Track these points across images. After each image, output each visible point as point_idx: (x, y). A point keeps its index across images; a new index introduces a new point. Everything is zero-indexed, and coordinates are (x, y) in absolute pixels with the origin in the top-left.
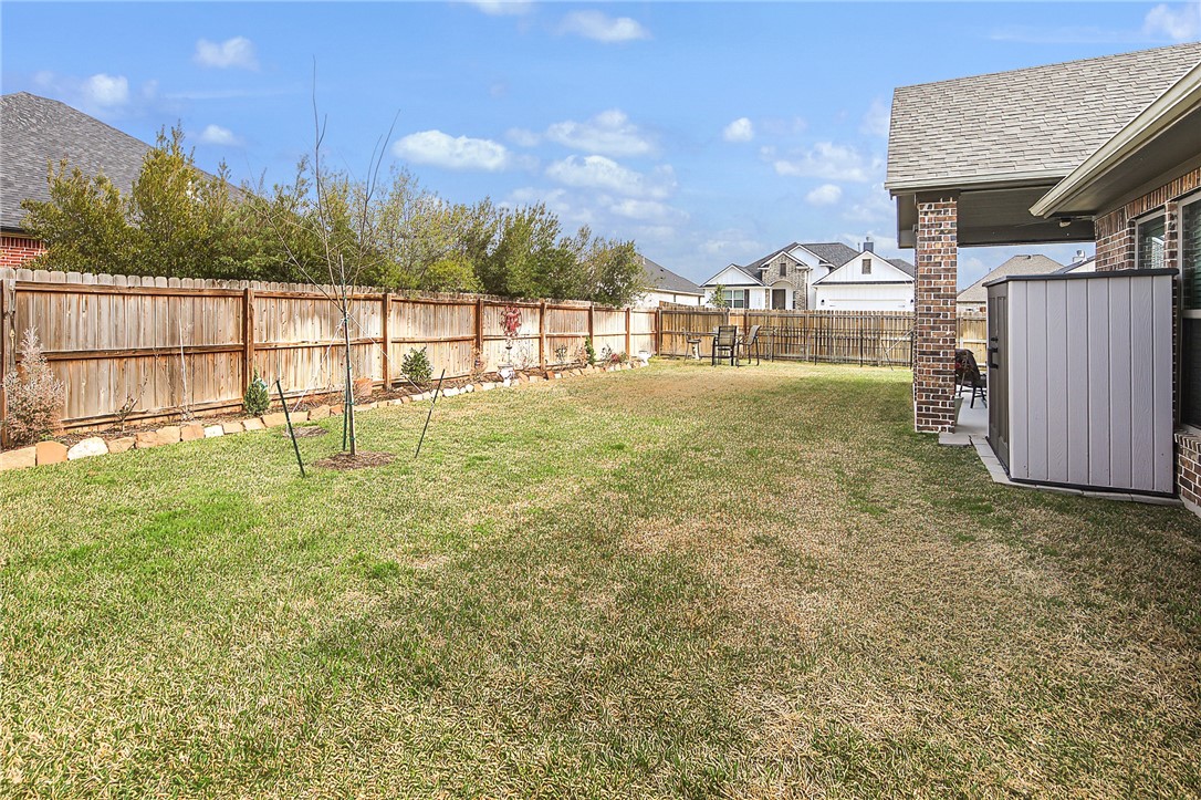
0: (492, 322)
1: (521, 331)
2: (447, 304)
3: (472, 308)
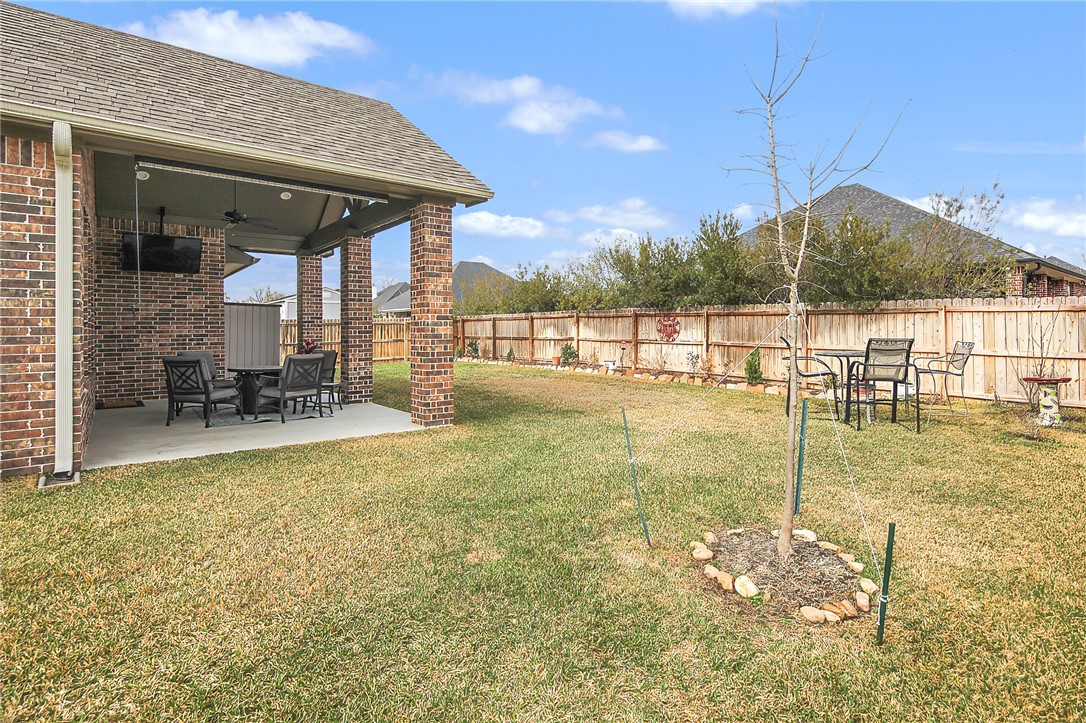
0: (649, 329)
1: (682, 337)
2: (613, 317)
3: (631, 320)
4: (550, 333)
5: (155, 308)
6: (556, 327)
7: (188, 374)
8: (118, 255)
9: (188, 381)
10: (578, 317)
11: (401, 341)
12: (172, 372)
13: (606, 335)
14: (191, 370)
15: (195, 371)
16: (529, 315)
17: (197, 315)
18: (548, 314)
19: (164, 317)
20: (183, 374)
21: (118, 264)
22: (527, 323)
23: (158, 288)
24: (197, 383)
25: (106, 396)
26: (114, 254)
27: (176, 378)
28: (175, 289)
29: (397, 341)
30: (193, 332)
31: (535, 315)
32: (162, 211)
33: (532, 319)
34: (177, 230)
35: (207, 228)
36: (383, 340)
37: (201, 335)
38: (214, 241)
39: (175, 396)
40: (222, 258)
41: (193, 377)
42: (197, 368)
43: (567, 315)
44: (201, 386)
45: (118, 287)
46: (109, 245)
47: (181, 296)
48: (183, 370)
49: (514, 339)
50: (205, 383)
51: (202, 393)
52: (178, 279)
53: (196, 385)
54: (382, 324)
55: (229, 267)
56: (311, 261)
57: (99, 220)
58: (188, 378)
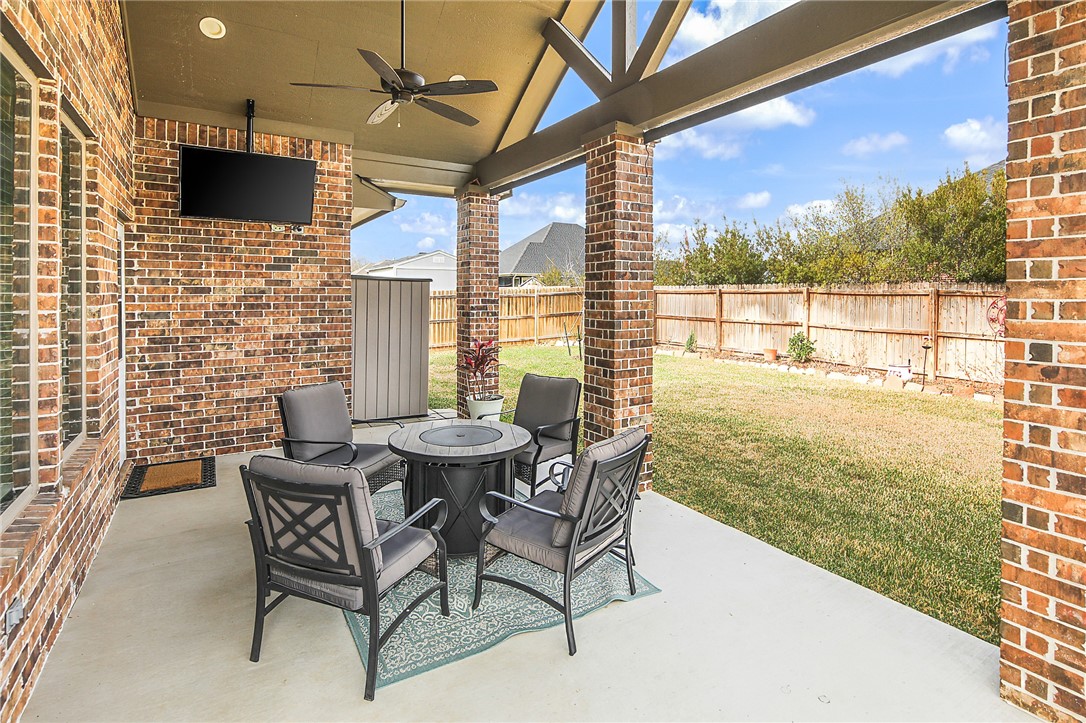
0: (966, 316)
2: (883, 295)
3: (926, 301)
4: (754, 314)
5: (235, 287)
6: (766, 306)
7: (313, 520)
8: (173, 189)
9: (314, 541)
10: (809, 293)
11: (530, 317)
12: (268, 507)
13: (867, 322)
14: (323, 512)
15: (334, 517)
16: (717, 288)
17: (307, 299)
18: (749, 288)
19: (253, 304)
20: (299, 519)
21: (174, 206)
22: (712, 300)
23: (242, 251)
24: (341, 550)
25: (153, 451)
26: (166, 188)
27: (278, 526)
28: (271, 252)
29: (526, 318)
30: (302, 328)
31: (725, 288)
32: (249, 109)
33: (721, 294)
34: (274, 146)
35: (324, 144)
36: (510, 317)
37: (314, 334)
38: (336, 169)
39: (275, 572)
40: (348, 197)
41: (329, 532)
42: (342, 509)
43: (786, 290)
44: (352, 558)
45: (174, 248)
46: (158, 170)
47: (282, 264)
48: (299, 507)
49: (690, 319)
50: (364, 554)
51: (355, 584)
52: (275, 235)
53: (334, 556)
54: (509, 297)
55: (359, 213)
56: (478, 205)
57: (140, 123)
58: (315, 531)
